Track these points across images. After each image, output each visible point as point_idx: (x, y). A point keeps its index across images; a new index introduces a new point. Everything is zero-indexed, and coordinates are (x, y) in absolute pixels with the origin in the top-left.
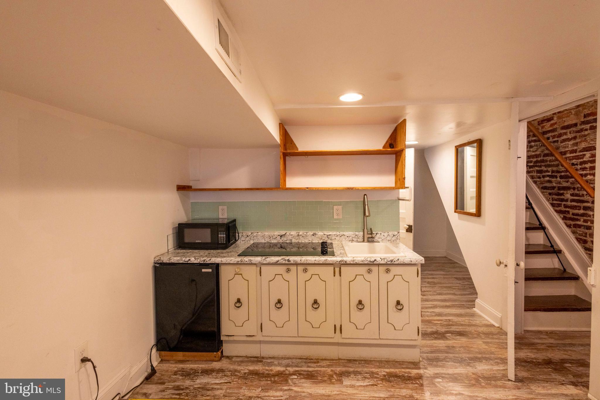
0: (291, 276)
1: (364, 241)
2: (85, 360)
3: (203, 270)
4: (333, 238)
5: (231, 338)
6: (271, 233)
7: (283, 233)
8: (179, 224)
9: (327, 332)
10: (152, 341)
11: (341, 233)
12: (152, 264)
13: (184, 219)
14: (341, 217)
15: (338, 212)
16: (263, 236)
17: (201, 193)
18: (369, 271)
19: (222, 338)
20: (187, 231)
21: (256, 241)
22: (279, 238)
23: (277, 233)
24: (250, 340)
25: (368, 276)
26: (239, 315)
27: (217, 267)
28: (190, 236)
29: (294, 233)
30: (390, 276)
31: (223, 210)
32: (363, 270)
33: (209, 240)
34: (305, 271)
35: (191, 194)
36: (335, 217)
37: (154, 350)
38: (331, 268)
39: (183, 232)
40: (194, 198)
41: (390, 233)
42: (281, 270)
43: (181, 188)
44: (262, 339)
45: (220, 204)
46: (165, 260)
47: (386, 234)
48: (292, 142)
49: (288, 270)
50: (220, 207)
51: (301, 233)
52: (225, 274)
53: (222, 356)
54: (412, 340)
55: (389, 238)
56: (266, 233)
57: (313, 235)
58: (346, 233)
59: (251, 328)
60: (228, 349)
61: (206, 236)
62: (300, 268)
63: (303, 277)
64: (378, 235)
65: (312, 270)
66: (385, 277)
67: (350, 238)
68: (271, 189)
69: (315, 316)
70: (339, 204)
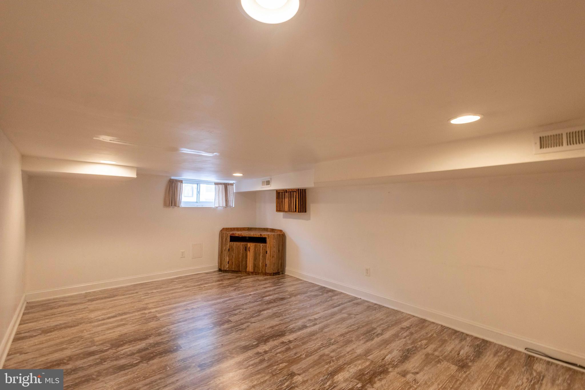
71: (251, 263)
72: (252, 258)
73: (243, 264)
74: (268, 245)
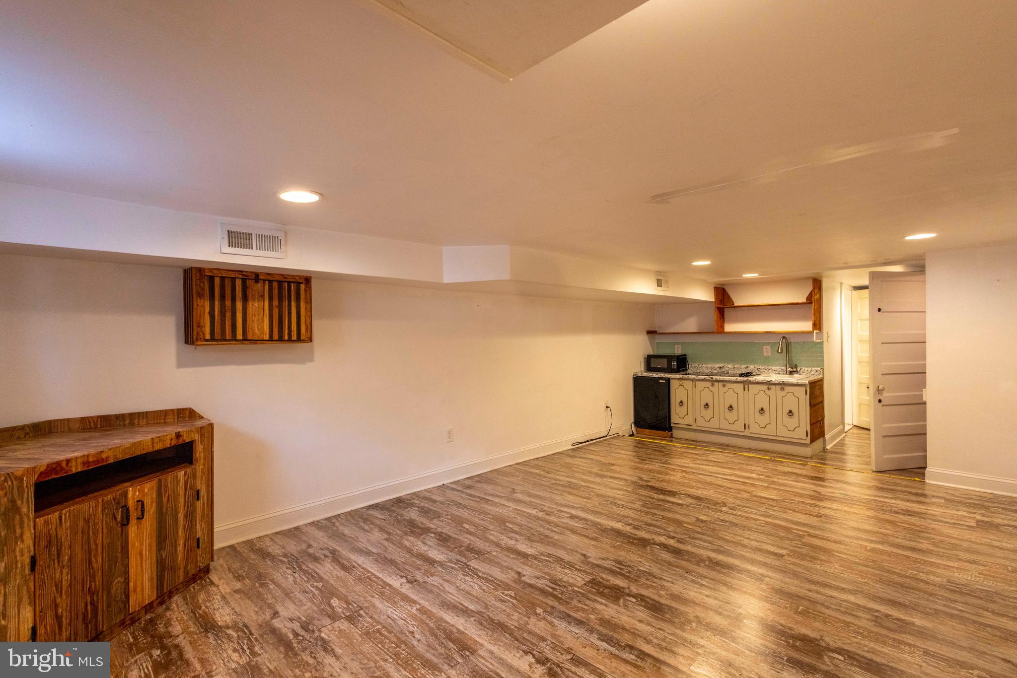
0: (715, 389)
1: (786, 374)
2: (607, 407)
3: (660, 381)
4: (762, 371)
5: (677, 426)
6: (713, 366)
7: (722, 365)
8: (648, 355)
9: (739, 427)
10: (632, 420)
11: (770, 367)
12: (632, 377)
13: (651, 353)
14: (770, 354)
15: (767, 351)
16: (707, 368)
17: (663, 335)
18: (769, 389)
19: (672, 425)
20: (652, 360)
21: (701, 371)
22: (718, 369)
23: (717, 366)
24: (688, 428)
25: (768, 392)
26: (681, 411)
27: (668, 380)
28: (654, 363)
29: (730, 366)
30: (784, 393)
31: (678, 348)
32: (764, 387)
33: (666, 366)
34: (724, 386)
35: (657, 336)
36: (765, 354)
37: (633, 426)
38: (742, 386)
39: (650, 360)
40: (659, 339)
41: (813, 369)
42: (708, 384)
43: (649, 332)
44: (696, 428)
45: (676, 343)
46: (639, 374)
47: (809, 369)
48: (729, 297)
49: (713, 385)
50: (676, 346)
51: (736, 366)
52: (674, 385)
53: (671, 436)
54: (801, 439)
55: (812, 373)
56: (709, 365)
57: (746, 368)
58: (774, 368)
59: (689, 420)
60: (676, 433)
61: (664, 363)
62: (721, 384)
63: (722, 390)
64: (802, 370)
65: (728, 385)
66: (780, 394)
67: (777, 372)
68: (713, 332)
69: (732, 416)
70: (768, 344)
71: (147, 565)
72: (150, 545)
73: (113, 591)
74: (201, 467)
